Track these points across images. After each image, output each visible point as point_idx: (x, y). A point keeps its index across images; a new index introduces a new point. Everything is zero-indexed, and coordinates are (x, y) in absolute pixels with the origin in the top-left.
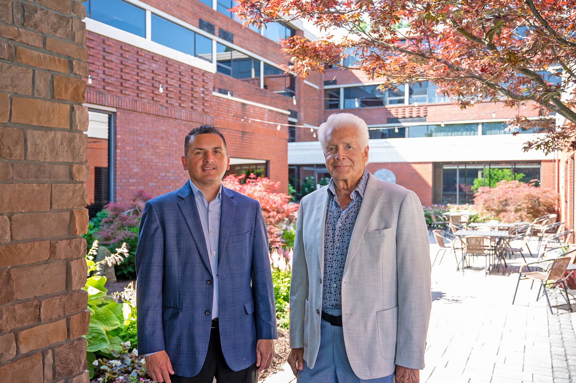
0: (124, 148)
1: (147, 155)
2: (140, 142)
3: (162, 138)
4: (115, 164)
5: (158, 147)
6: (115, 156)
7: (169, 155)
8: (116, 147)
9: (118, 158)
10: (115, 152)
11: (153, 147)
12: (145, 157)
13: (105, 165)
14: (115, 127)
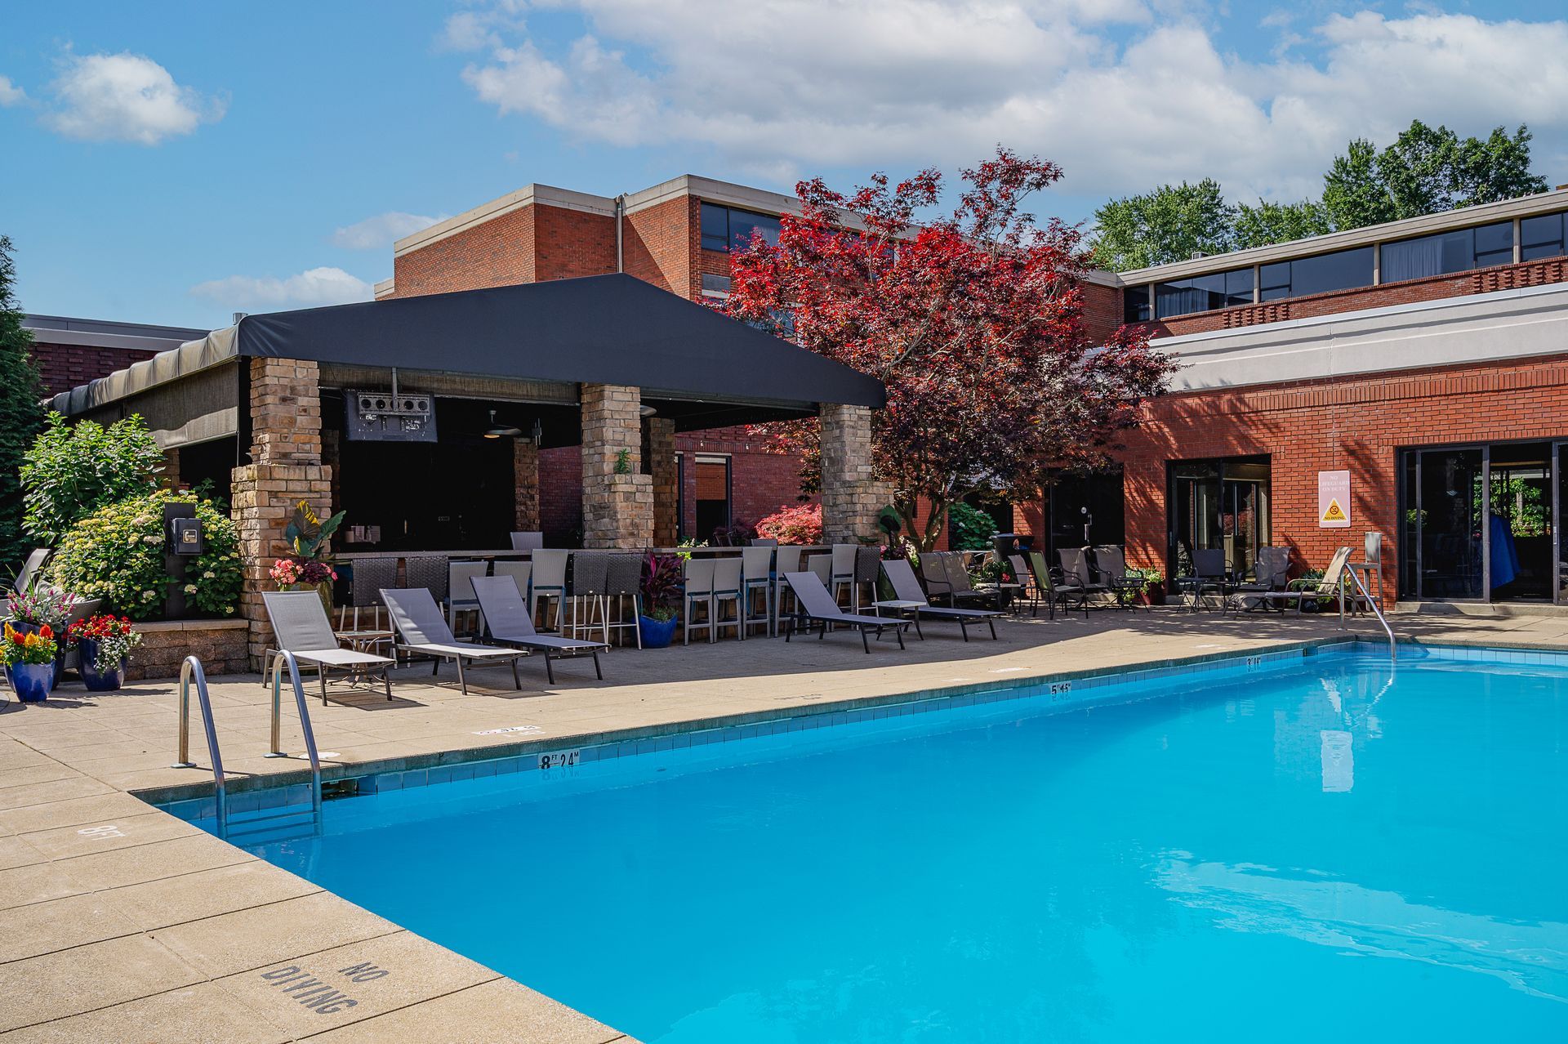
0: (739, 485)
1: (761, 490)
2: (754, 479)
3: (775, 474)
4: (731, 498)
5: (770, 483)
6: (731, 492)
7: (783, 489)
8: (731, 485)
9: (733, 494)
10: (731, 489)
11: (766, 482)
12: (759, 492)
13: (724, 498)
14: (731, 468)
